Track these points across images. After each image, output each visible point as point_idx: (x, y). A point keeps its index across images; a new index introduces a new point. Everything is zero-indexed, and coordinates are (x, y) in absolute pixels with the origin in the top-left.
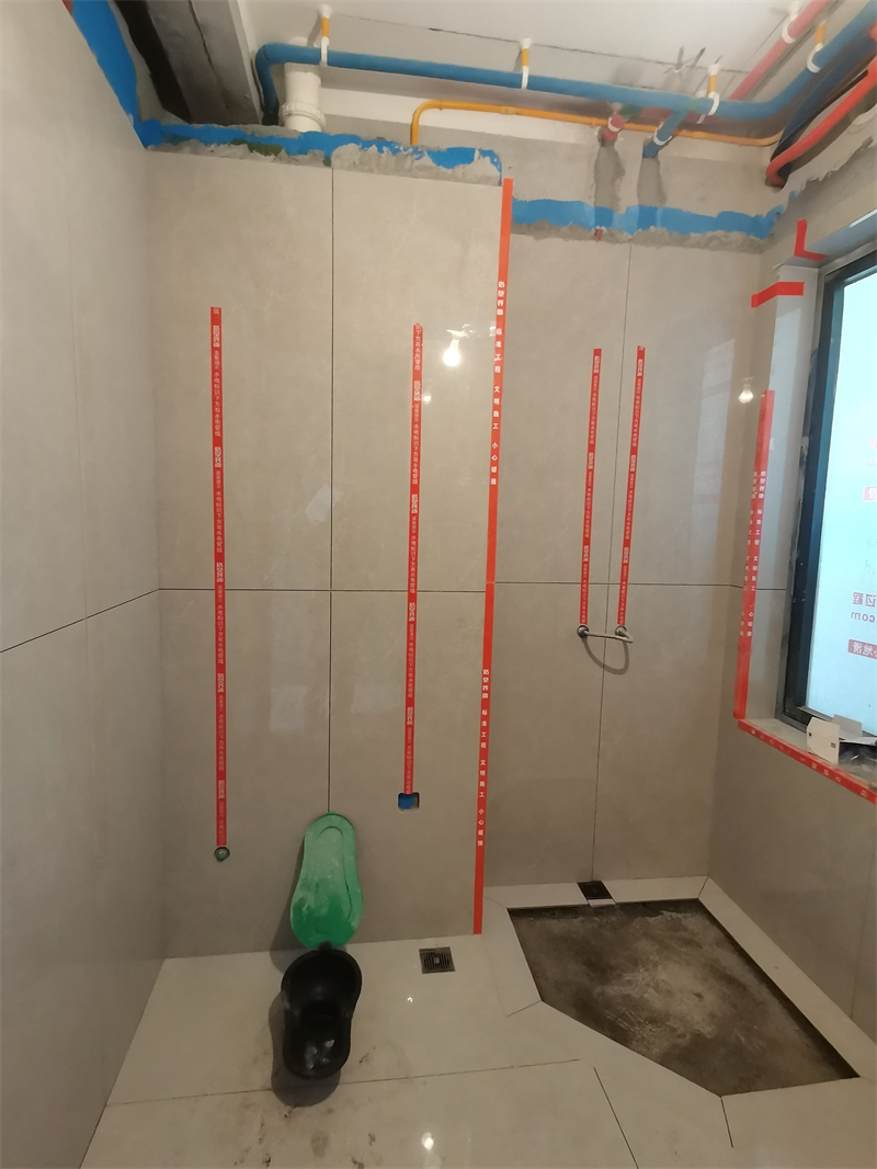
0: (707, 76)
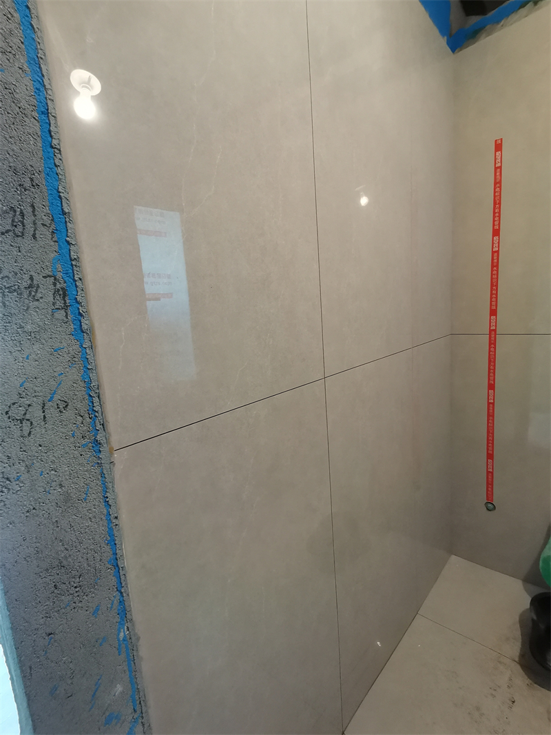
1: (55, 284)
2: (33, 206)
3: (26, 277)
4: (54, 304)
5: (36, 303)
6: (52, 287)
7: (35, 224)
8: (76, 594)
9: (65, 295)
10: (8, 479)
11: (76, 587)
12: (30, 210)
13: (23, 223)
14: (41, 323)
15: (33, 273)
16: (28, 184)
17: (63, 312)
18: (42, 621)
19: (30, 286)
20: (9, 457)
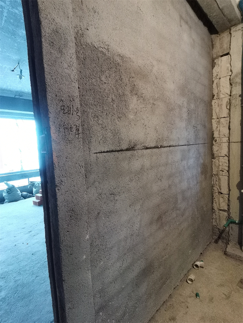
1: (76, 127)
2: (73, 106)
3: (70, 125)
4: (76, 133)
5: (72, 132)
6: (75, 128)
7: (73, 111)
8: (76, 221)
9: (78, 131)
10: (62, 181)
11: (76, 218)
12: (72, 107)
13: (70, 110)
14: (72, 138)
15: (71, 124)
16: (72, 100)
17: (78, 135)
18: (66, 227)
19: (71, 128)
20: (63, 175)
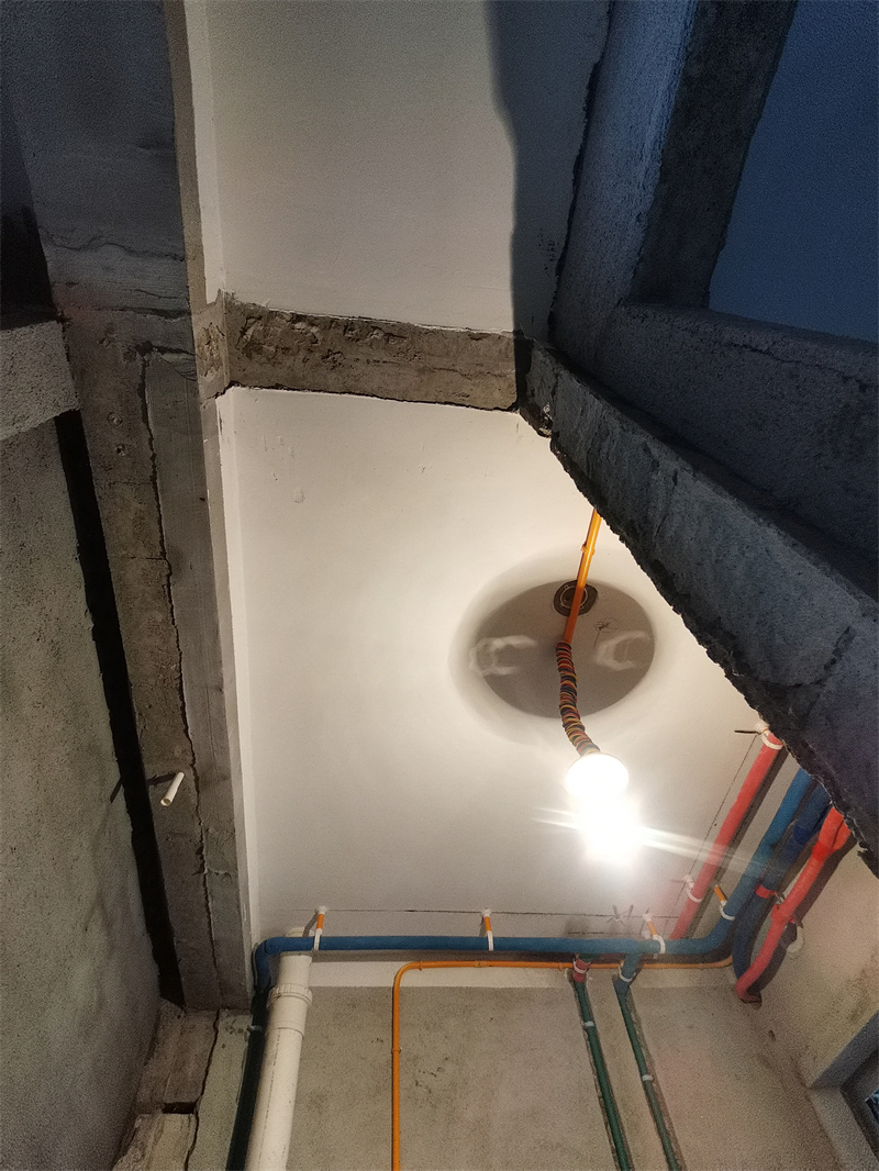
0: (644, 922)
